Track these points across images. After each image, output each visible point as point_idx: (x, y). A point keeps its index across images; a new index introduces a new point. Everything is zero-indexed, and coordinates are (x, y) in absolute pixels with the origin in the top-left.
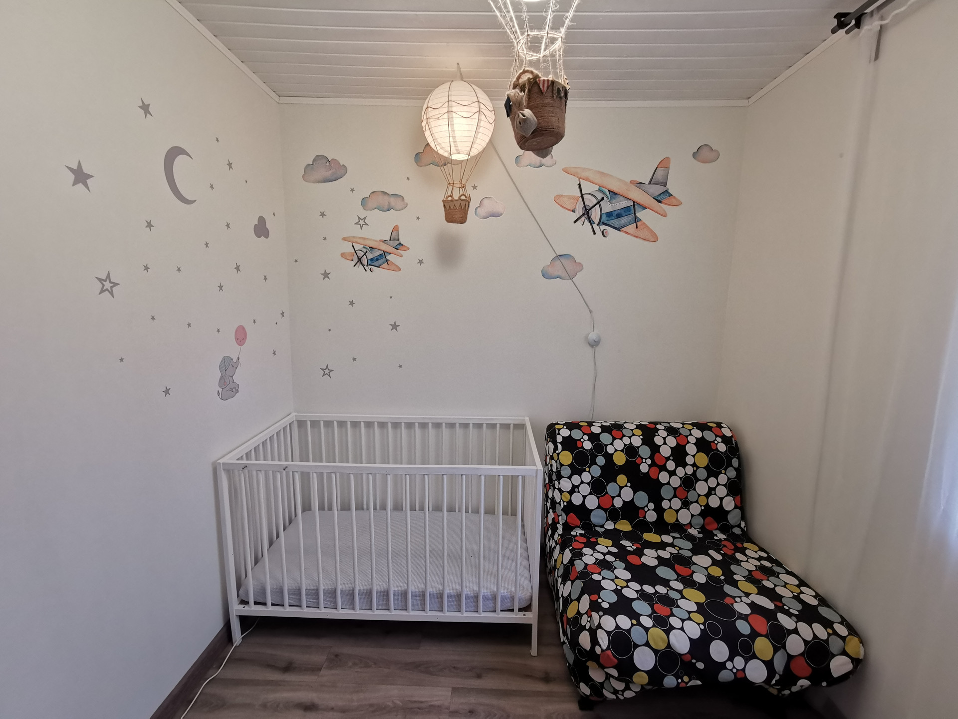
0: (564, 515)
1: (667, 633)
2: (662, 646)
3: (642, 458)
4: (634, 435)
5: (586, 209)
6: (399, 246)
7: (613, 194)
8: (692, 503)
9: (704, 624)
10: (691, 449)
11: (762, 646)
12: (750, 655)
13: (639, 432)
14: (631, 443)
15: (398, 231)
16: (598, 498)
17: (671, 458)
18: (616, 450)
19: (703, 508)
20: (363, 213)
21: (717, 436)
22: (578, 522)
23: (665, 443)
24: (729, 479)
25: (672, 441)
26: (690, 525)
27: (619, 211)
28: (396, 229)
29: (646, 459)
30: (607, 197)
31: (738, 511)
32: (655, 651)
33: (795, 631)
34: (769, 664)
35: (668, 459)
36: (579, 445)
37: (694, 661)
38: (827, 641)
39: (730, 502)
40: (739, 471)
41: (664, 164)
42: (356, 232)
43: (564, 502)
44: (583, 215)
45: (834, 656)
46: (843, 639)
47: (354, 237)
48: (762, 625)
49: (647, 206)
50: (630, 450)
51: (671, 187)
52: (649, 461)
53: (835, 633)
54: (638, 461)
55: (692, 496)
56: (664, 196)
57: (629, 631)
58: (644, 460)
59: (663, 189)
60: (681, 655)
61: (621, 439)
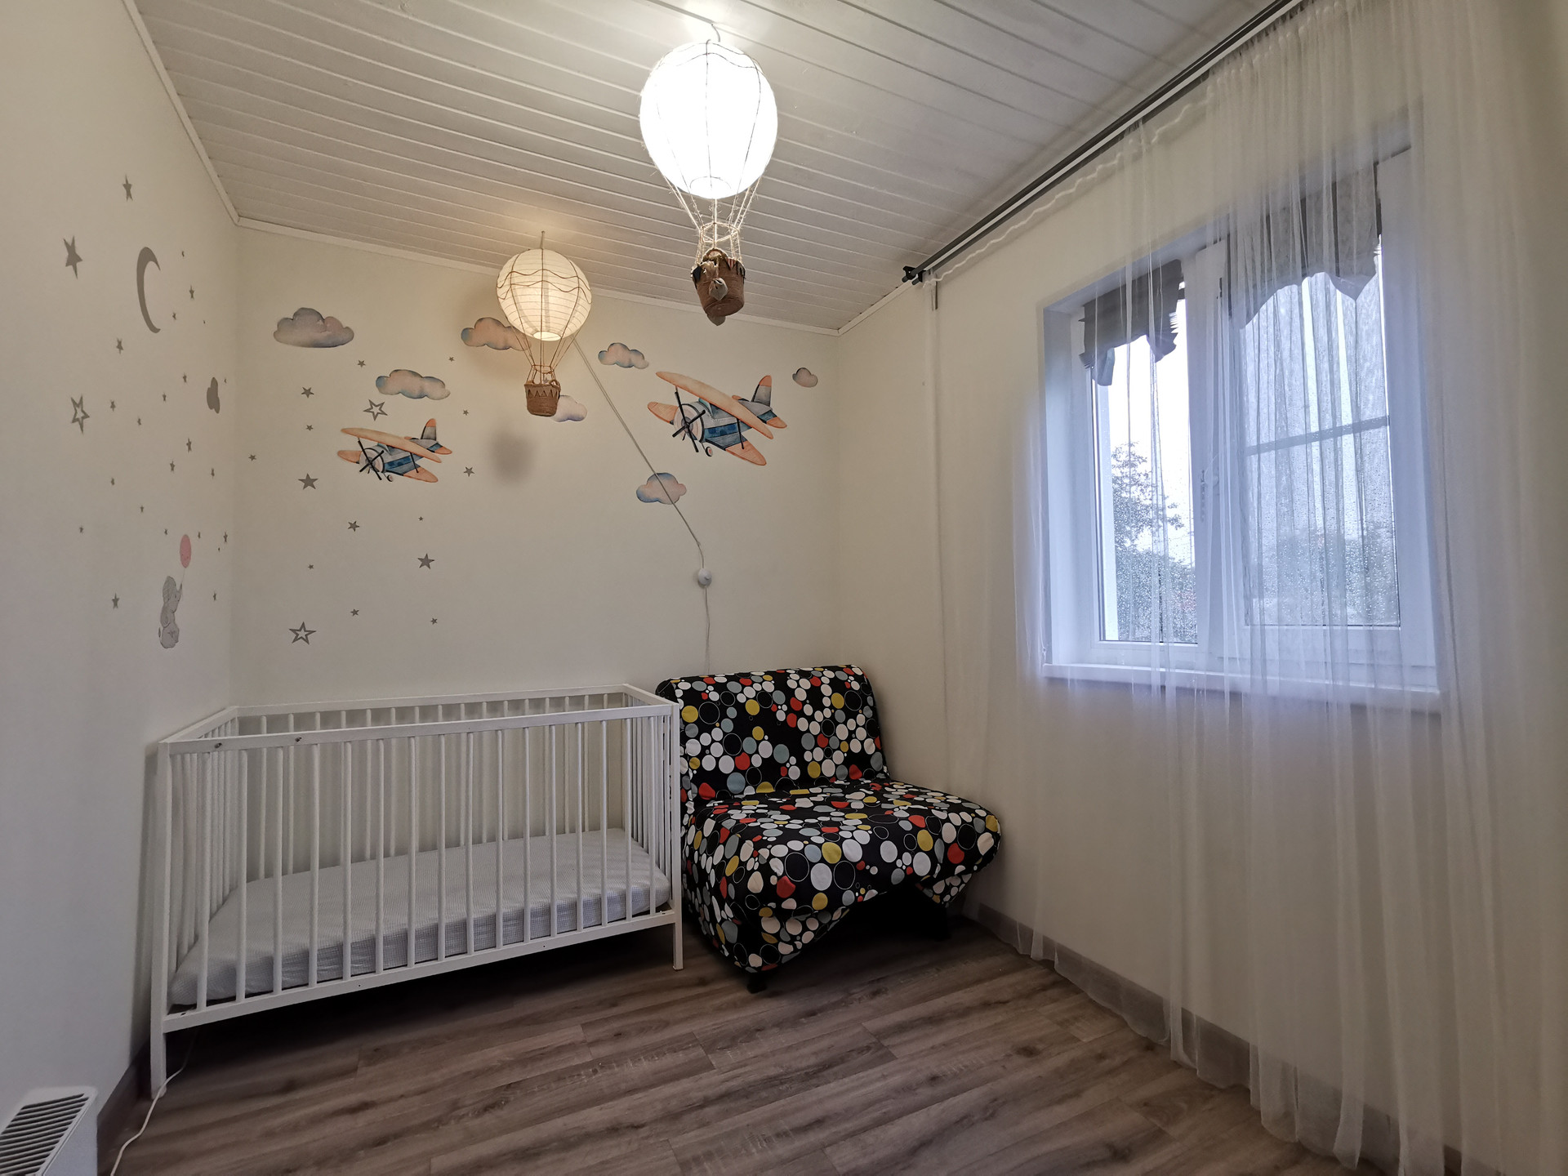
0: (694, 787)
1: (840, 844)
2: (836, 859)
3: (778, 705)
4: (764, 680)
5: (686, 422)
6: (436, 447)
7: (716, 408)
8: (835, 750)
9: (871, 830)
10: (826, 690)
11: (924, 838)
12: (915, 849)
13: (770, 678)
14: (763, 689)
15: (434, 427)
16: (734, 758)
17: (808, 701)
18: (748, 699)
19: (846, 755)
20: (378, 398)
21: (849, 675)
22: (713, 793)
23: (799, 686)
24: (866, 719)
25: (806, 684)
26: (835, 777)
27: (723, 428)
28: (431, 423)
29: (781, 706)
30: (709, 411)
31: (879, 754)
32: (831, 866)
33: (948, 820)
34: (931, 854)
35: (804, 703)
36: (704, 697)
37: (868, 867)
38: (972, 823)
39: (871, 745)
40: (874, 709)
41: (766, 381)
42: (366, 422)
43: (693, 770)
44: (683, 428)
45: (979, 835)
46: (983, 818)
47: (362, 429)
48: (920, 821)
49: (752, 425)
50: (763, 697)
51: (775, 407)
52: (785, 708)
53: (977, 816)
54: (773, 709)
55: (833, 743)
56: (768, 417)
57: (802, 851)
58: (779, 707)
59: (766, 409)
60: (855, 864)
61: (752, 686)
